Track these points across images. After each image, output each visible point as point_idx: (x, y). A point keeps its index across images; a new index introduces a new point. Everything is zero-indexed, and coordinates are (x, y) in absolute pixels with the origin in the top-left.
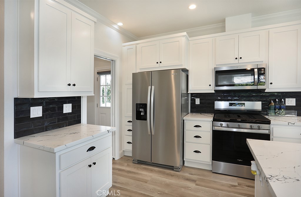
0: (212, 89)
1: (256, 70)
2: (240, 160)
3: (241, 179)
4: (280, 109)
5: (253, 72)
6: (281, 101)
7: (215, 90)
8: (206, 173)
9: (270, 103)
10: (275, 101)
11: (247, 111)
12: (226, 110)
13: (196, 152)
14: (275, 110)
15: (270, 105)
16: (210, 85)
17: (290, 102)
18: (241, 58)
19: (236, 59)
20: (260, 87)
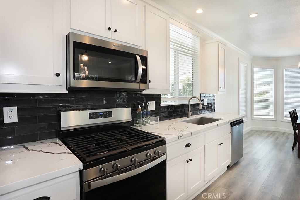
0: (61, 84)
1: (139, 58)
4: (147, 115)
6: (145, 104)
9: (138, 108)
10: (142, 106)
14: (143, 118)
15: (138, 111)
16: (58, 75)
17: (151, 106)
18: (116, 31)
19: (109, 29)
20: (142, 86)
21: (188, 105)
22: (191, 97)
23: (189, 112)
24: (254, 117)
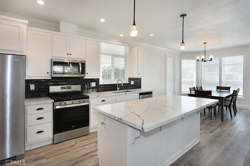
0: (49, 76)
1: (80, 64)
2: (74, 126)
3: (74, 139)
4: (89, 89)
5: (78, 65)
6: (89, 84)
7: (52, 77)
8: (49, 147)
9: (85, 85)
10: (87, 84)
11: (72, 92)
12: (58, 93)
13: (39, 132)
14: (87, 90)
15: (85, 87)
16: (48, 73)
17: (93, 84)
18: (71, 54)
19: (68, 54)
20: (82, 75)
21: (117, 84)
22: (118, 80)
23: (118, 88)
24: (182, 93)
